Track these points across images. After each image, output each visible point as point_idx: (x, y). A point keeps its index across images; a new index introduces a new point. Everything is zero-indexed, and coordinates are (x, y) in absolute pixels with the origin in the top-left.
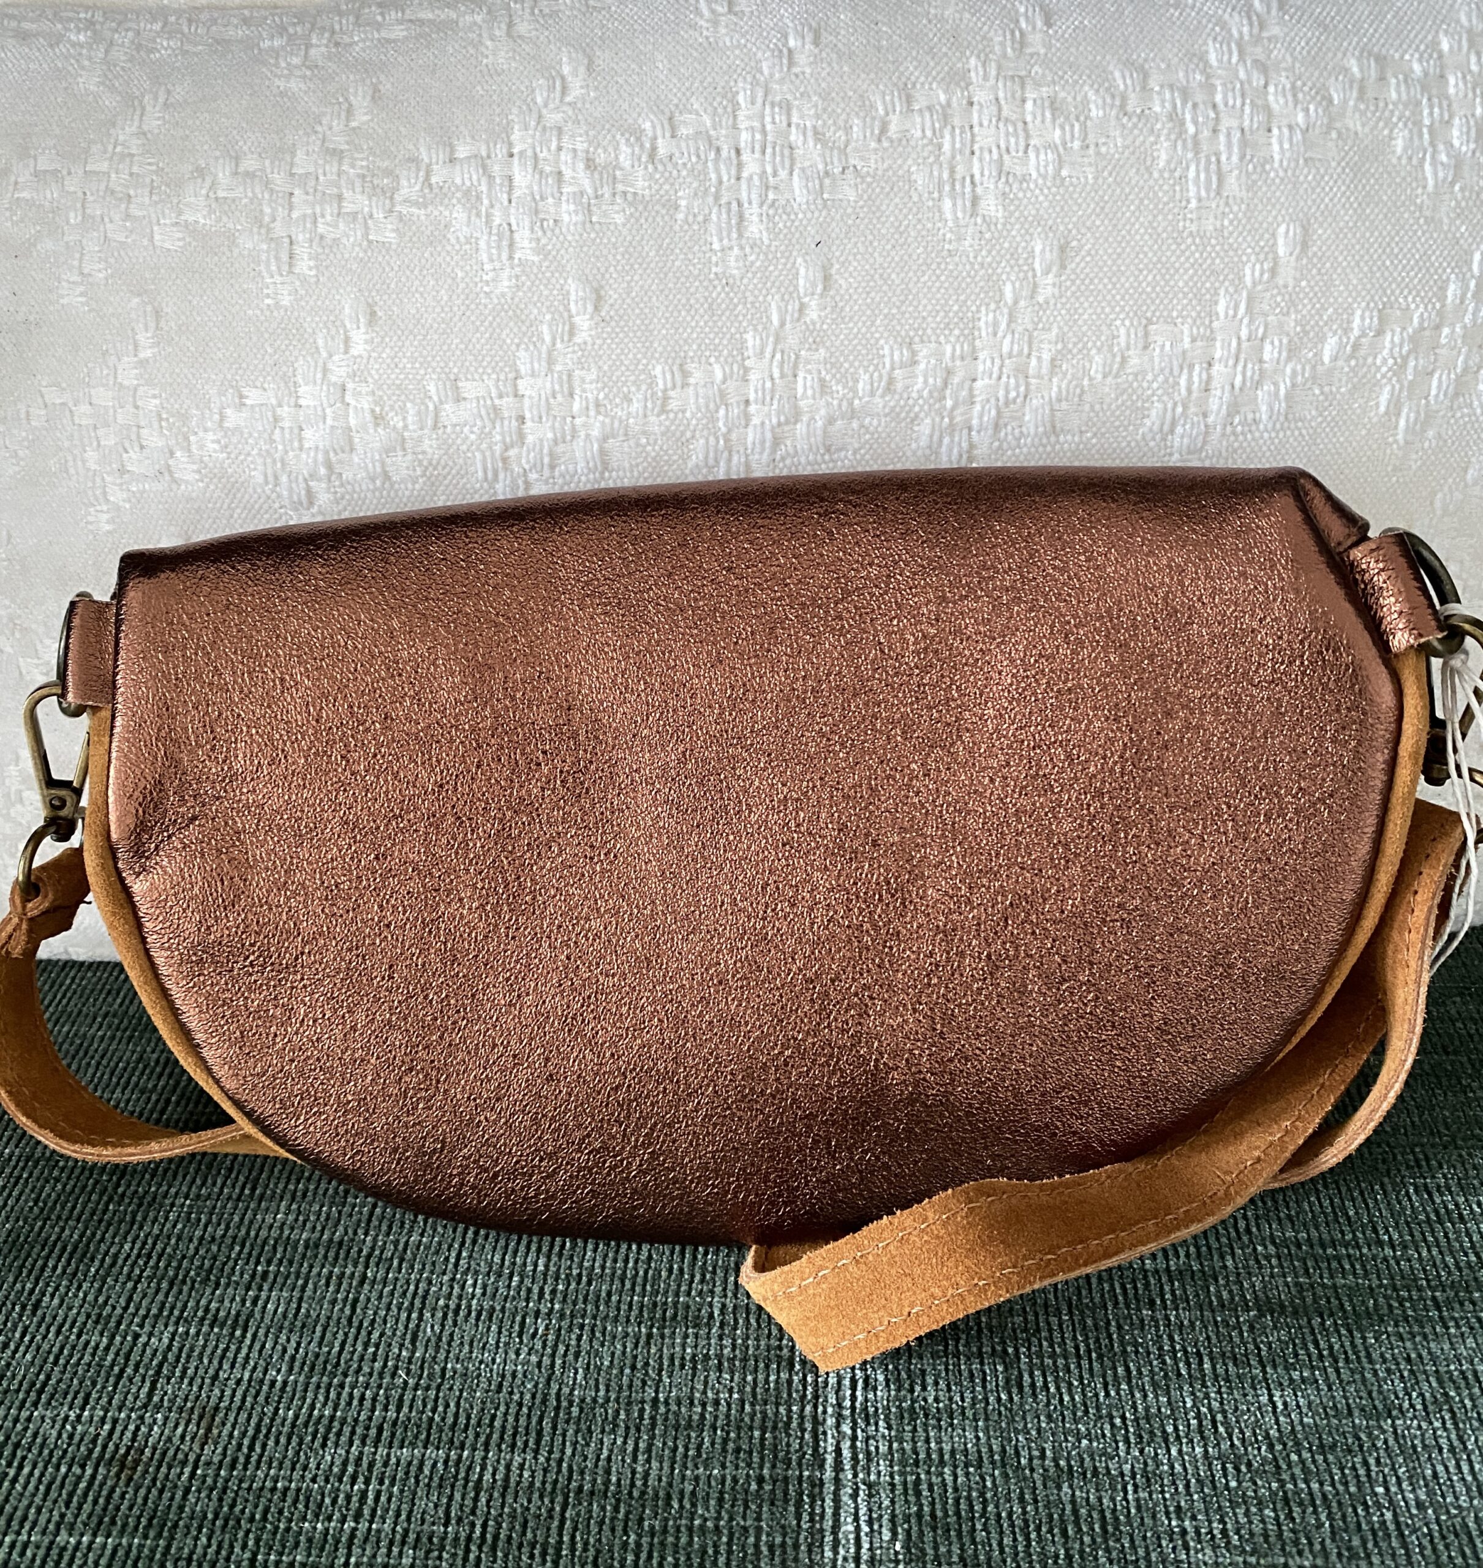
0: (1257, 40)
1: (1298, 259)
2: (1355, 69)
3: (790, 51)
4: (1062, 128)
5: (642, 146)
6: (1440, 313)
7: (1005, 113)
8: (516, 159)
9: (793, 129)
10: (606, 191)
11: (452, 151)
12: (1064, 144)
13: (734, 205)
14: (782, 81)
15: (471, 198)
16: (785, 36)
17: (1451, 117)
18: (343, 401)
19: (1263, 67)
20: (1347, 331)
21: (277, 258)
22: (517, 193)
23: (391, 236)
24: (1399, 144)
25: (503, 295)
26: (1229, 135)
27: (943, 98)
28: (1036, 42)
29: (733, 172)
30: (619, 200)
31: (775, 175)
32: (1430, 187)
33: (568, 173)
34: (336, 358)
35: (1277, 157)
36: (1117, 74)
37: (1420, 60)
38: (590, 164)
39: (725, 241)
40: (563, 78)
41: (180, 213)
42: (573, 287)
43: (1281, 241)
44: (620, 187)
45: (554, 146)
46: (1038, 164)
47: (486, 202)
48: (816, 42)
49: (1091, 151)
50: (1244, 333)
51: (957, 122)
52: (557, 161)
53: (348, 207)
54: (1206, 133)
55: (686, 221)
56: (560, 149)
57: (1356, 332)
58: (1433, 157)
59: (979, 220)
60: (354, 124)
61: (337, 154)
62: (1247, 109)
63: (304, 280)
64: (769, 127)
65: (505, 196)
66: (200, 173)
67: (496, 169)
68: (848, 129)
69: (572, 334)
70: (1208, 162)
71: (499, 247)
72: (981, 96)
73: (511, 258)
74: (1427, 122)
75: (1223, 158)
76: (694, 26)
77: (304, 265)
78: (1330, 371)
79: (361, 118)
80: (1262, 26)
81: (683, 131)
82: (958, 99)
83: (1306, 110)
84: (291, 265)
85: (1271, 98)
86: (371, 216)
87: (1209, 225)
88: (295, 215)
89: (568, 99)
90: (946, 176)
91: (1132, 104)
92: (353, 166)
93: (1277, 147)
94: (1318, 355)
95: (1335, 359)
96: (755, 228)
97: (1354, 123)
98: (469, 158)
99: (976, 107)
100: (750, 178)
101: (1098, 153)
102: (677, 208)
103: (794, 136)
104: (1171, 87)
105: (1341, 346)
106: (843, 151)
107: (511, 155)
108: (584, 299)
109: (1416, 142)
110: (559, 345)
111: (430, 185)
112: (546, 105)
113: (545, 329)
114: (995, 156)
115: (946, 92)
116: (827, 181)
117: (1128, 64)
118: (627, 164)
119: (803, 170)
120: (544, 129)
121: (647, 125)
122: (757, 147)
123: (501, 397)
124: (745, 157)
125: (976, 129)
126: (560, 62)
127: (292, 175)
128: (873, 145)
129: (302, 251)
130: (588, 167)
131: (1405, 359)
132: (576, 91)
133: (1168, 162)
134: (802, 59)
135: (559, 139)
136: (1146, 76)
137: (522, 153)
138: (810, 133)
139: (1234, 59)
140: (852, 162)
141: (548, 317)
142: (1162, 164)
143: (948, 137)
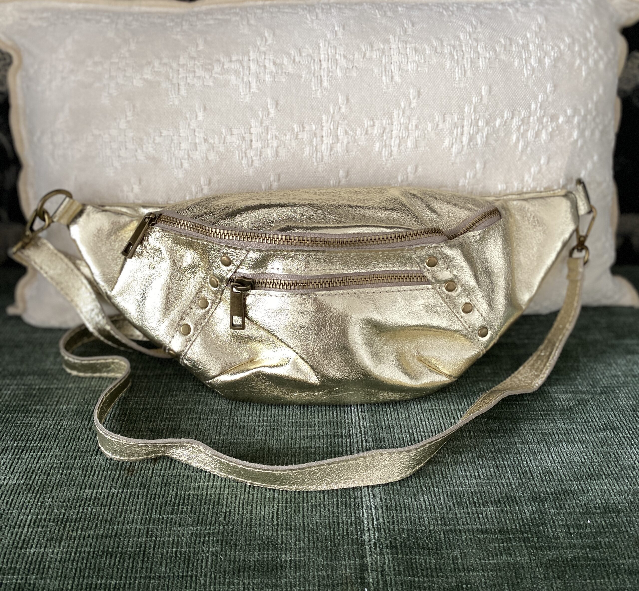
0: (474, 32)
1: (488, 96)
2: (503, 42)
3: (336, 31)
4: (418, 56)
5: (291, 59)
6: (530, 113)
7: (401, 51)
8: (251, 62)
9: (337, 55)
10: (280, 71)
11: (231, 58)
12: (419, 61)
13: (319, 77)
14: (333, 40)
15: (237, 73)
16: (334, 27)
17: (531, 56)
18: (194, 134)
19: (476, 40)
20: (503, 117)
21: (174, 90)
22: (251, 72)
23: (211, 84)
24: (516, 64)
25: (247, 102)
26: (467, 60)
27: (382, 47)
28: (410, 31)
29: (319, 66)
30: (283, 74)
31: (332, 68)
32: (526, 76)
33: (267, 65)
34: (193, 121)
35: (481, 66)
36: (434, 41)
37: (521, 40)
38: (274, 63)
39: (317, 88)
40: (266, 37)
41: (142, 75)
42: (269, 101)
43: (483, 91)
44: (284, 71)
45: (263, 57)
46: (410, 67)
47: (242, 74)
48: (344, 29)
49: (427, 63)
50: (473, 117)
51: (386, 54)
52: (264, 62)
53: (197, 74)
54: (460, 59)
55: (304, 81)
56: (265, 59)
57: (505, 118)
58: (526, 67)
59: (394, 83)
60: (198, 49)
61: (193, 58)
62: (472, 52)
63: (183, 97)
64: (330, 54)
65: (248, 73)
66: (149, 63)
67: (245, 64)
68: (354, 55)
69: (268, 114)
70: (461, 67)
71: (246, 88)
72: (393, 46)
73: (250, 91)
74: (524, 57)
75: (466, 66)
76: (306, 23)
77: (183, 92)
78: (498, 130)
79: (201, 48)
80: (476, 28)
81: (304, 54)
82: (387, 47)
83: (489, 53)
84: (179, 92)
85: (479, 49)
86: (205, 77)
87: (462, 85)
88: (180, 76)
89: (267, 44)
90: (383, 69)
91: (439, 50)
92: (199, 62)
93: (481, 63)
94: (495, 125)
95: (500, 126)
96: (326, 84)
97: (503, 57)
98: (236, 61)
99: (392, 50)
100: (324, 69)
101: (429, 64)
102: (301, 77)
103: (338, 57)
104: (450, 45)
105: (501, 122)
106: (353, 62)
107: (249, 60)
108: (272, 104)
109: (521, 63)
110: (264, 118)
111: (224, 69)
112: (260, 45)
113: (260, 113)
114: (398, 64)
115: (383, 45)
116: (348, 70)
117: (437, 38)
118: (286, 64)
119: (340, 67)
120: (260, 52)
121: (292, 52)
122: (326, 60)
123: (245, 133)
124: (323, 62)
125: (392, 56)
126: (264, 32)
127: (179, 64)
128: (361, 60)
129: (182, 88)
130: (274, 64)
131: (520, 126)
132: (270, 42)
133: (450, 67)
134: (340, 34)
135: (265, 55)
136: (442, 42)
137: (253, 60)
138: (342, 56)
139: (468, 38)
140: (355, 65)
141: (261, 109)
142: (448, 68)
143: (384, 58)
